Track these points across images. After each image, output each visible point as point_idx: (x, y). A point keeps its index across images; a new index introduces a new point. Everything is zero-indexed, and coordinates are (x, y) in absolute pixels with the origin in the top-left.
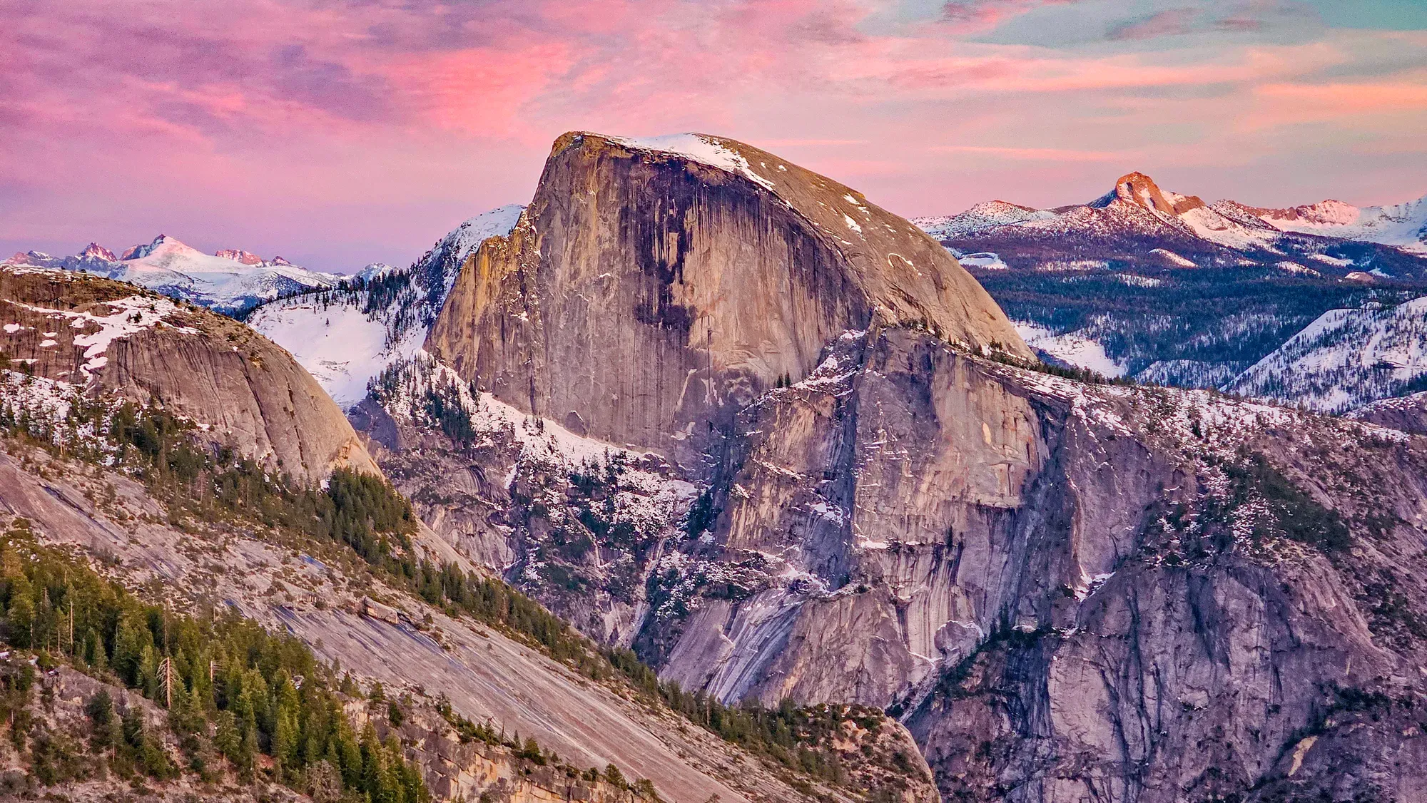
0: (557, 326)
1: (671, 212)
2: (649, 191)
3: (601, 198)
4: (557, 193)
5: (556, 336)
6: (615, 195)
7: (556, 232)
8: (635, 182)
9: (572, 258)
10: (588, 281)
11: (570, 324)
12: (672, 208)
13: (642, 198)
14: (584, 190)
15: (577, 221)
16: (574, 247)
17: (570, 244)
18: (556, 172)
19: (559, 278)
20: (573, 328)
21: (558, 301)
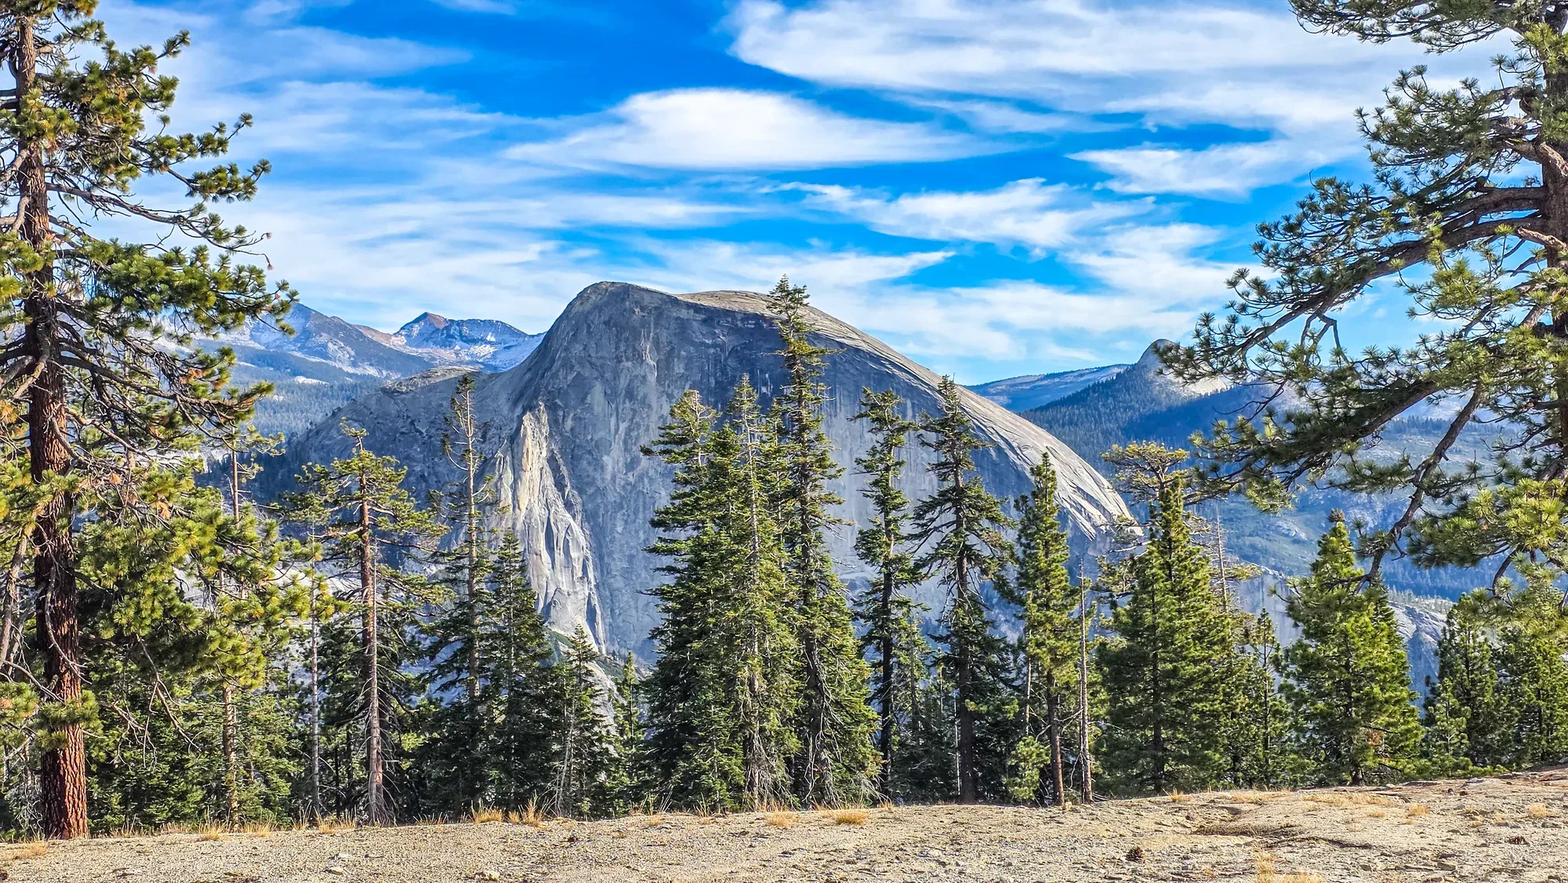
0: (613, 529)
1: (764, 390)
2: (732, 362)
3: (665, 365)
4: (593, 360)
5: (611, 541)
6: (682, 366)
7: (597, 409)
8: (712, 351)
9: (625, 442)
10: (651, 472)
11: (632, 527)
12: (765, 384)
13: (723, 371)
14: (639, 358)
15: (630, 395)
16: (629, 430)
17: (623, 426)
18: (589, 332)
19: (610, 468)
20: (637, 532)
21: (612, 497)
